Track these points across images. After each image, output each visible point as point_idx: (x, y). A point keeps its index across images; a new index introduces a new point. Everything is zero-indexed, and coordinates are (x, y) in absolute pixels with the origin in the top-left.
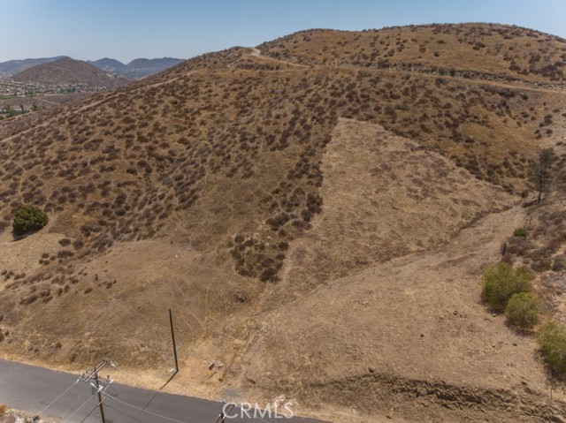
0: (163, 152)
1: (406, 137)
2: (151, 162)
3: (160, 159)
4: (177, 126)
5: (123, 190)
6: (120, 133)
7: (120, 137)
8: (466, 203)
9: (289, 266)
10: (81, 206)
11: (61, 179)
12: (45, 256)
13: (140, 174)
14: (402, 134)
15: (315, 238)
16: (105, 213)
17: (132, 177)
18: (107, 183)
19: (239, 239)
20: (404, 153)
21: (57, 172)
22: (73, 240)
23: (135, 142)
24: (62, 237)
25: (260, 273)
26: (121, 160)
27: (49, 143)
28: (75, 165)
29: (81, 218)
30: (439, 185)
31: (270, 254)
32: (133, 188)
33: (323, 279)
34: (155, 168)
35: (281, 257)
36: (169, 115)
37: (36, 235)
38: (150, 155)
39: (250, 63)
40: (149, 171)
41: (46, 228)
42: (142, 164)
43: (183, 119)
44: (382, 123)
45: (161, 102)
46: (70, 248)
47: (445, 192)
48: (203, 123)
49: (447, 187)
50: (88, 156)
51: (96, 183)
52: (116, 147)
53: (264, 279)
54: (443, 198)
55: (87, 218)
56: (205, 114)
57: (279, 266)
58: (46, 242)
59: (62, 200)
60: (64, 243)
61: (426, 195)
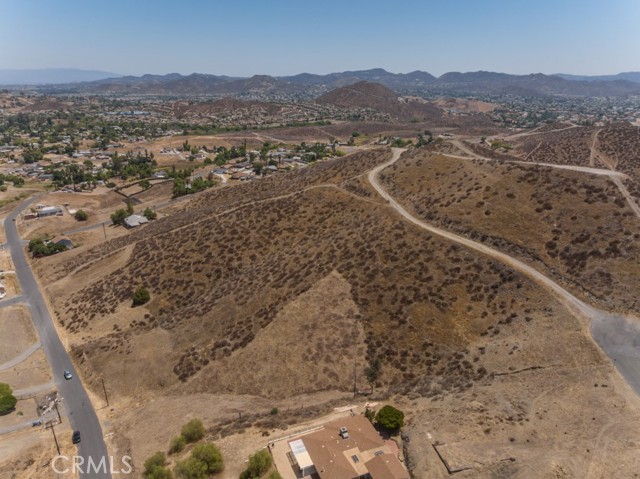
0: (235, 264)
1: (357, 303)
2: (224, 270)
3: (230, 269)
4: (259, 243)
5: (196, 288)
6: (222, 243)
7: (220, 246)
8: (332, 374)
9: (198, 375)
10: (169, 294)
11: (174, 271)
12: (134, 322)
13: (212, 278)
14: (356, 300)
15: (225, 363)
16: (177, 302)
17: (205, 280)
18: (191, 281)
19: (193, 349)
20: (340, 317)
21: (175, 265)
22: (151, 316)
23: (225, 253)
24: (148, 312)
25: (181, 373)
26: (209, 266)
27: (186, 241)
28: (185, 263)
29: (164, 303)
30: (330, 354)
31: (196, 364)
32: (201, 288)
33: (204, 390)
34: (223, 275)
35: (199, 369)
36: (261, 232)
37: (140, 307)
38: (227, 264)
39: (357, 185)
40: (219, 277)
41: (146, 304)
42: (218, 271)
43: (267, 237)
44: (356, 284)
45: (265, 218)
46: (146, 321)
47: (328, 360)
48: (276, 243)
49: (334, 358)
50: (196, 257)
51: (186, 279)
52: (213, 254)
53: (180, 378)
54: (322, 365)
55: (167, 303)
56: (285, 233)
57: (192, 374)
58: (140, 313)
59: (165, 287)
60: (147, 316)
61: (313, 359)
